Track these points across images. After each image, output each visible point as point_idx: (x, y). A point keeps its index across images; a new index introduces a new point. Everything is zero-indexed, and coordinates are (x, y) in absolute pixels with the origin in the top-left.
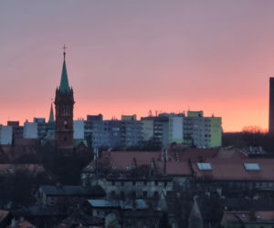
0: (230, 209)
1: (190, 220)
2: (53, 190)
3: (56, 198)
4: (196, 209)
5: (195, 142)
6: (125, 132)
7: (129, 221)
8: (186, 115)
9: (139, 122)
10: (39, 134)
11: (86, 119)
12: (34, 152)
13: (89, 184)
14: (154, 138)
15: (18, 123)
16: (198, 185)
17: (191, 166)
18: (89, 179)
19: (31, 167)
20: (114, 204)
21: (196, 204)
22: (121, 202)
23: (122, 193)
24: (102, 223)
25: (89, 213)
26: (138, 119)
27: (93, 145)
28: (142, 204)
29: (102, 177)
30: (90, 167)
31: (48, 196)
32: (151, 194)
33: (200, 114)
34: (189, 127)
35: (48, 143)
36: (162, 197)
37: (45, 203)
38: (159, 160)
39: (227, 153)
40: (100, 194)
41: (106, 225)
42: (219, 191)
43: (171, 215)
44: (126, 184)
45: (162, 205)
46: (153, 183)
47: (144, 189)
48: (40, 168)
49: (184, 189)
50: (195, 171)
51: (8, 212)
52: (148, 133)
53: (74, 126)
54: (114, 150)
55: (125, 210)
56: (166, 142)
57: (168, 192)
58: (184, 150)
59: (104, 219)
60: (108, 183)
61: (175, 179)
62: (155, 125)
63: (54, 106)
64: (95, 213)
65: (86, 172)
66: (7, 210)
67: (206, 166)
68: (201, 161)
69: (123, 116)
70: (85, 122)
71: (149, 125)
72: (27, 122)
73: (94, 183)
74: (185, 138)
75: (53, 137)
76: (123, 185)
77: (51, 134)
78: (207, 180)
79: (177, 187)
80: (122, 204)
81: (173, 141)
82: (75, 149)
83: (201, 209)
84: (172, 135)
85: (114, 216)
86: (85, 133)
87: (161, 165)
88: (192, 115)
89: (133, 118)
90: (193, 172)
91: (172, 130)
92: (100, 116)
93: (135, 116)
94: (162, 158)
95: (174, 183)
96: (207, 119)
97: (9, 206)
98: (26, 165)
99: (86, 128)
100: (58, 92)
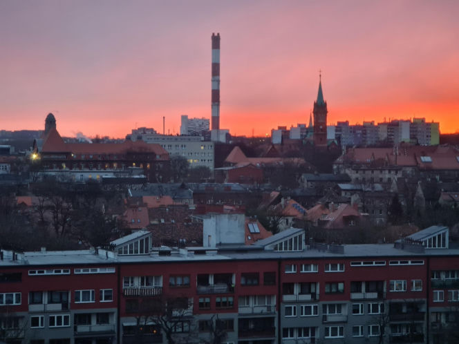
0: (446, 191)
1: (415, 199)
2: (312, 177)
3: (314, 183)
4: (420, 191)
5: (419, 141)
6: (365, 134)
7: (369, 200)
8: (412, 121)
9: (376, 126)
10: (301, 135)
11: (336, 124)
12: (298, 149)
13: (339, 172)
14: (388, 138)
15: (285, 127)
16: (421, 173)
17: (416, 159)
18: (338, 168)
19: (296, 160)
20: (358, 187)
21: (419, 187)
22: (363, 186)
23: (364, 179)
24: (348, 202)
25: (339, 194)
26: (376, 124)
27: (342, 144)
28: (378, 187)
29: (349, 167)
30: (339, 160)
31: (308, 181)
32: (385, 180)
33: (423, 120)
34: (415, 130)
35: (308, 142)
36: (394, 182)
37: (306, 186)
38: (392, 154)
39: (444, 150)
40: (347, 180)
41: (352, 203)
42: (438, 177)
43: (400, 195)
44: (367, 172)
45: (394, 188)
46: (387, 172)
47: (381, 176)
48: (302, 161)
49: (411, 176)
50: (419, 162)
51: (278, 193)
52: (383, 135)
53: (328, 130)
54: (358, 147)
55: (365, 192)
56: (397, 141)
57: (398, 179)
58: (411, 147)
59: (350, 198)
60: (353, 171)
61: (404, 169)
62: (388, 129)
63: (312, 114)
64: (343, 194)
65: (336, 164)
66: (278, 191)
67: (427, 159)
68: (424, 156)
69: (364, 122)
70: (336, 127)
71: (385, 128)
72: (292, 126)
73: (342, 172)
74: (411, 138)
75: (312, 138)
76: (364, 173)
77: (310, 136)
78: (429, 169)
79: (405, 175)
80: (363, 187)
81: (402, 140)
82: (328, 147)
83: (423, 191)
84: (401, 136)
85: (358, 196)
86: (336, 135)
87: (393, 158)
88: (417, 121)
89: (372, 123)
90: (417, 163)
91: (401, 132)
92: (347, 123)
93: (374, 122)
94: (394, 154)
95: (403, 171)
96: (428, 124)
97: (279, 188)
98: (292, 159)
99: (336, 131)
100: (316, 105)
